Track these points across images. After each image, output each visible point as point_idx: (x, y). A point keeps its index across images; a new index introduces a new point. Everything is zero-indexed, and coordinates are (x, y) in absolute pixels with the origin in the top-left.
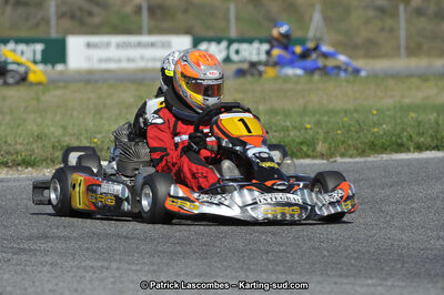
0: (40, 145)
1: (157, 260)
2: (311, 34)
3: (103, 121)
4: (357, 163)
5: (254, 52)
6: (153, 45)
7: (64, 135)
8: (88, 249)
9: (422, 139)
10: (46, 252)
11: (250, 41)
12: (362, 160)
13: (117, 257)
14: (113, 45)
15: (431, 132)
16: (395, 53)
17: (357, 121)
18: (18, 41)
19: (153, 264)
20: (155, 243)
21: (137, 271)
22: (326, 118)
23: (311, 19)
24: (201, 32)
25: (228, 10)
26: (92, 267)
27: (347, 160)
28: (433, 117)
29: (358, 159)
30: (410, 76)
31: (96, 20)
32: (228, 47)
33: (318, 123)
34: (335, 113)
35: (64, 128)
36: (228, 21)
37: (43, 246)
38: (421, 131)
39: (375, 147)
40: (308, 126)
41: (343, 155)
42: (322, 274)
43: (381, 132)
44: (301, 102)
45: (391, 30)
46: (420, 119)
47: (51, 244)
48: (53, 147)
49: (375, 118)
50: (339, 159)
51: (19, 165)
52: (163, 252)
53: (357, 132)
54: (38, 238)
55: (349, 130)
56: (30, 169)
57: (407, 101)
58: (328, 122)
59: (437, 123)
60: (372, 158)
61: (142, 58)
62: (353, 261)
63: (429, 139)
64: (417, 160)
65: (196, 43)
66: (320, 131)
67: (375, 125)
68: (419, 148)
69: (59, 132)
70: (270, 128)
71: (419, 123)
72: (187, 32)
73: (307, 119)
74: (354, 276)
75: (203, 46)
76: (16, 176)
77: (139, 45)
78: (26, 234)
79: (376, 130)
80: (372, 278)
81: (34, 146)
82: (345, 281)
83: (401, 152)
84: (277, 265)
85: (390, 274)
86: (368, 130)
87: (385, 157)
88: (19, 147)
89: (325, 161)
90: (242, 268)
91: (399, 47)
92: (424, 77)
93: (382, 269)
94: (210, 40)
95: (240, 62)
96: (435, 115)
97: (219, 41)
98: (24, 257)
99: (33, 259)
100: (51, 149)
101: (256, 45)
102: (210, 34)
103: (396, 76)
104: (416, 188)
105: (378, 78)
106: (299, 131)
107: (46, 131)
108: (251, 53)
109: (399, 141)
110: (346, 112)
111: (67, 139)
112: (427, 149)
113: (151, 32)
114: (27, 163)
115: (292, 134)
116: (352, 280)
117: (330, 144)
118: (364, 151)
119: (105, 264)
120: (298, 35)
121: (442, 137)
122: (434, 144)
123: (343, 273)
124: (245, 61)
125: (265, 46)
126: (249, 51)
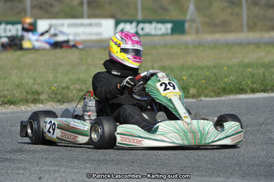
0: (19, 91)
1: (89, 165)
2: (188, 17)
3: (59, 75)
4: (214, 101)
5: (153, 29)
6: (90, 25)
7: (34, 84)
8: (46, 158)
9: (255, 86)
10: (21, 161)
11: (150, 22)
12: (218, 99)
13: (64, 163)
14: (66, 25)
15: (260, 81)
16: (240, 29)
17: (215, 74)
18: (7, 23)
19: (86, 169)
20: (88, 154)
21: (74, 173)
22: (196, 72)
23: (188, 8)
24: (120, 17)
25: (136, 3)
26: (49, 171)
27: (208, 99)
28: (261, 71)
29: (215, 99)
30: (249, 44)
31: (56, 9)
32: (137, 26)
33: (191, 75)
34: (202, 68)
35: (34, 79)
36: (136, 9)
37: (19, 157)
38: (254, 81)
39: (225, 91)
40: (184, 78)
41: (206, 96)
43: (230, 82)
44: (181, 61)
45: (238, 15)
46: (254, 72)
47: (24, 156)
48: (27, 92)
49: (226, 72)
50: (203, 99)
51: (6, 103)
52: (93, 161)
53: (214, 81)
54: (16, 151)
55: (210, 80)
56: (13, 106)
57: (247, 60)
58: (197, 75)
59: (264, 75)
60: (224, 98)
61: (84, 33)
62: (209, 166)
63: (259, 86)
64: (251, 99)
65: (117, 24)
66: (192, 81)
67: (226, 76)
68: (253, 91)
69: (31, 82)
71: (253, 76)
72: (112, 17)
73: (184, 73)
74: (209, 176)
75: (121, 26)
76: (4, 111)
77: (82, 25)
78: (9, 148)
79: (226, 80)
81: (15, 91)
82: (204, 179)
83: (242, 94)
84: (162, 168)
85: (232, 174)
86: (222, 80)
87: (232, 97)
88: (6, 92)
89: (195, 100)
91: (242, 26)
92: (257, 45)
93: (227, 171)
94: (125, 22)
95: (144, 35)
96: (263, 69)
97: (131, 22)
98: (7, 164)
99: (12, 166)
100: (25, 94)
101: (154, 25)
102: (126, 18)
103: (240, 44)
104: (250, 118)
105: (229, 45)
107: (23, 81)
109: (241, 87)
110: (208, 68)
111: (36, 86)
112: (258, 92)
113: (89, 17)
114: (11, 103)
116: (208, 178)
117: (198, 89)
118: (218, 94)
119: (57, 168)
120: (180, 18)
121: (267, 84)
122: (262, 88)
123: (203, 174)
124: (147, 35)
125: (160, 25)
126: (149, 28)
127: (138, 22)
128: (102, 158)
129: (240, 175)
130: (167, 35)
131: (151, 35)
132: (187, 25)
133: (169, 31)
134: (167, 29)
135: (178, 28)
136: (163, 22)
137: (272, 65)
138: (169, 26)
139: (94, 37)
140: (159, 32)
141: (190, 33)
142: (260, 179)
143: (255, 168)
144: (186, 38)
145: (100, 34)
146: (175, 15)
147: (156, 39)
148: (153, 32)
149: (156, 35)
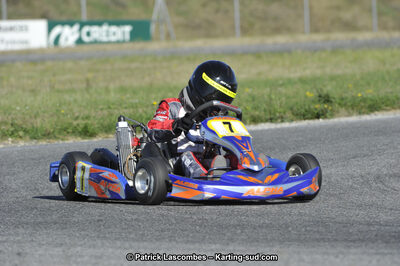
1: (21, 230)
2: (155, 16)
5: (104, 34)
6: (11, 29)
9: (257, 113)
11: (100, 24)
15: (264, 106)
16: (229, 33)
19: (17, 235)
21: (4, 242)
22: (170, 95)
23: (154, 3)
24: (55, 16)
28: (266, 91)
30: (245, 53)
32: (80, 29)
36: (79, 5)
38: (256, 105)
40: (155, 103)
42: (170, 241)
44: (147, 80)
45: (226, 12)
46: (254, 94)
52: (27, 224)
57: (243, 77)
59: (271, 99)
61: (2, 40)
62: (198, 228)
63: (263, 113)
65: (50, 28)
68: (255, 121)
70: (120, 105)
71: (253, 98)
72: (43, 16)
73: (154, 96)
75: (57, 30)
80: (215, 244)
84: (130, 233)
85: (231, 240)
90: (98, 237)
91: (233, 27)
92: (257, 54)
93: (224, 235)
94: (63, 24)
95: (91, 43)
96: (268, 90)
97: (71, 24)
101: (105, 27)
102: (64, 18)
103: (232, 53)
106: (147, 107)
108: (101, 35)
112: (262, 121)
113: (10, 17)
115: (140, 110)
116: (197, 245)
120: (143, 17)
121: (275, 111)
122: (268, 117)
123: (190, 239)
124: (95, 42)
125: (114, 29)
126: (99, 33)
127: (82, 25)
128: (40, 219)
129: (243, 240)
130: (124, 42)
131: (101, 43)
132: (153, 28)
133: (127, 37)
134: (124, 33)
135: (141, 31)
136: (119, 23)
137: (281, 82)
138: (128, 29)
139: (17, 47)
140: (113, 38)
141: (158, 39)
142: (273, 246)
143: (264, 230)
144: (153, 46)
145: (26, 42)
146: (136, 13)
147: (109, 48)
148: (105, 39)
149: (109, 43)
